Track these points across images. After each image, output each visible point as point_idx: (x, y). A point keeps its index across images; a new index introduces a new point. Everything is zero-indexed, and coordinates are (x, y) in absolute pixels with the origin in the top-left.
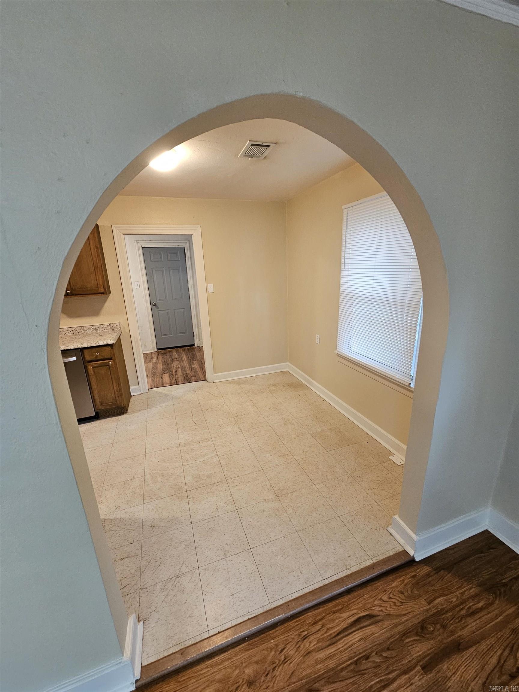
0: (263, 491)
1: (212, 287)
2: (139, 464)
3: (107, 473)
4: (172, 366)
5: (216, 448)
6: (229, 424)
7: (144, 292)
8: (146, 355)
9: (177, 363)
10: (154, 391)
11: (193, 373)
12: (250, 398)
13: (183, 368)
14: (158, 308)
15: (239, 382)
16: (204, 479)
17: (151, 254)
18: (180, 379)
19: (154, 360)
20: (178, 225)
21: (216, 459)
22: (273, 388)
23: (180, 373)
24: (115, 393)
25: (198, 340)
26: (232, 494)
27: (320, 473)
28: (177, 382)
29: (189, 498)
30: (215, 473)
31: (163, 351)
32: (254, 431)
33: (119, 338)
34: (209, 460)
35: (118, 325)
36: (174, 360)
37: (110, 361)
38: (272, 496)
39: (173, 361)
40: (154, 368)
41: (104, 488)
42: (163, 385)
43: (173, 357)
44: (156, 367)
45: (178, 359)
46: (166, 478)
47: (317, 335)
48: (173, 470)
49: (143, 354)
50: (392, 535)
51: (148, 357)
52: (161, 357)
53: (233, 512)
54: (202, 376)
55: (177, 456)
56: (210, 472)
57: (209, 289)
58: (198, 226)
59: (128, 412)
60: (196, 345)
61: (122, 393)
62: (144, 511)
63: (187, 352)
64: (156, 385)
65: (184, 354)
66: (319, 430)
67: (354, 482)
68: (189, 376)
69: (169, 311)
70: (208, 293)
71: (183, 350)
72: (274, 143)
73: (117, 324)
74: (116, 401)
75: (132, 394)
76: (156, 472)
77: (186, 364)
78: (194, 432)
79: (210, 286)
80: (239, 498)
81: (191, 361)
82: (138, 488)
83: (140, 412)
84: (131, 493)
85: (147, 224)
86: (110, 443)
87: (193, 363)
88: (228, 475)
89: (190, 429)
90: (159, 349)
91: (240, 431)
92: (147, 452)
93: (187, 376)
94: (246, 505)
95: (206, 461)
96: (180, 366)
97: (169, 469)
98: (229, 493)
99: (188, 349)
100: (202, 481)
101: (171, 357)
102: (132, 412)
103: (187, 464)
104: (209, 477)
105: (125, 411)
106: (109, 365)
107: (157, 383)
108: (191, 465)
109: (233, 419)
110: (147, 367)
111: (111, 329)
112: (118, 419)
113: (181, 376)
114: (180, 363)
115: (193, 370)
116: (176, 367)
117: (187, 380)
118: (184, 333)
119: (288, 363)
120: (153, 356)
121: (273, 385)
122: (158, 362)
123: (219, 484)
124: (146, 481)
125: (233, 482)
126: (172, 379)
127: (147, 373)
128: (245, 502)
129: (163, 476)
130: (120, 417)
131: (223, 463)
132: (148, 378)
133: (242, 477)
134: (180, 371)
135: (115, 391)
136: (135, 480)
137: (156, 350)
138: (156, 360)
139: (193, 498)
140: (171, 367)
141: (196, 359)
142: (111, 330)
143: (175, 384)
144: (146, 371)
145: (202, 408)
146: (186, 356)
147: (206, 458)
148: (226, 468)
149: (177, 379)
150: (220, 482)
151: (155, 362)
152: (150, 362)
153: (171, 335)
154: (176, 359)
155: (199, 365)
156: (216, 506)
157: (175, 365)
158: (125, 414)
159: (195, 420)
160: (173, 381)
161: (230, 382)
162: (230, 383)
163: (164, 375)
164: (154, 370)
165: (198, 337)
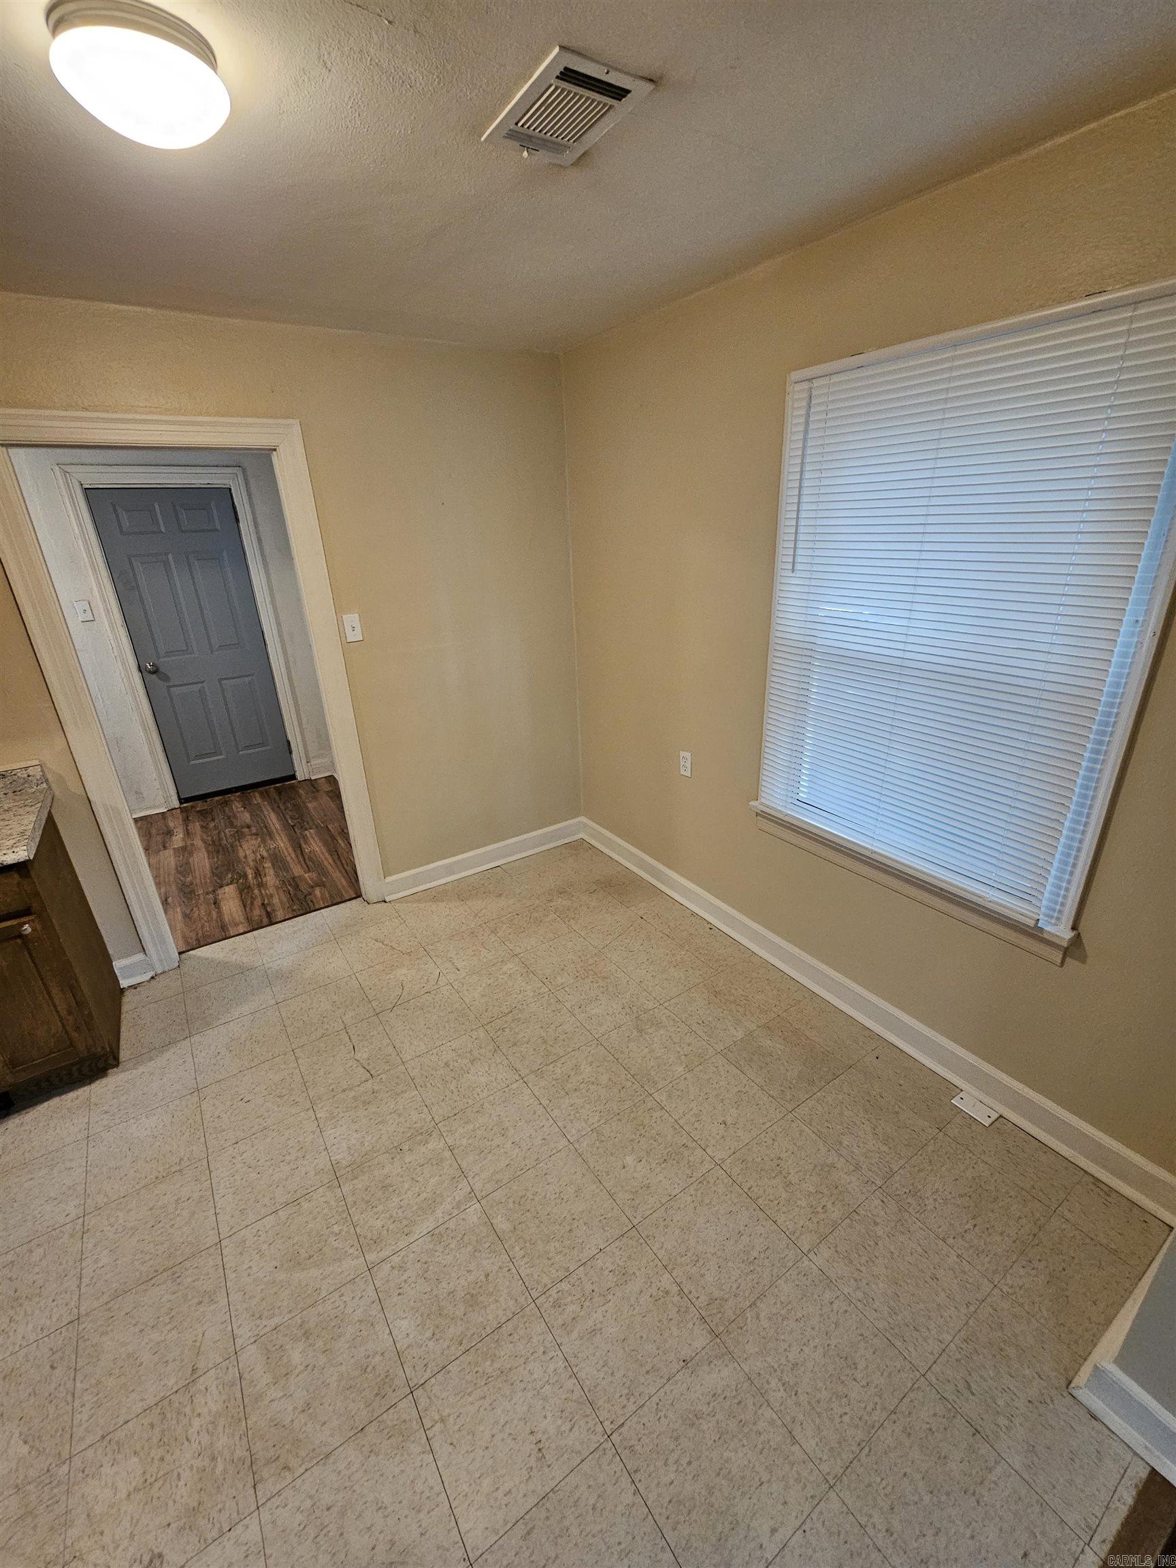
0: (665, 1322)
1: (357, 625)
2: (206, 1300)
3: (79, 1376)
4: (241, 854)
5: (464, 1165)
6: (476, 1053)
7: (112, 630)
8: (144, 824)
9: (255, 842)
10: (199, 958)
11: (314, 875)
12: (511, 946)
13: (278, 860)
14: (166, 678)
15: (463, 892)
16: (459, 1313)
17: (120, 510)
18: (276, 900)
19: (178, 840)
20: (218, 414)
22: (564, 903)
23: (270, 879)
24: (61, 1020)
25: (304, 761)
26: (573, 1361)
27: (803, 1203)
28: (268, 915)
29: (428, 1424)
30: (487, 1276)
31: (200, 805)
32: (558, 1072)
33: (50, 821)
34: (452, 1225)
35: (36, 772)
36: (242, 833)
37: (23, 920)
38: (700, 1339)
39: (239, 835)
40: (184, 869)
41: (77, 1462)
42: (223, 933)
43: (238, 823)
44: (188, 863)
45: (254, 830)
46: (320, 1343)
47: (682, 754)
48: (336, 1295)
49: (136, 820)
50: (1094, 1417)
51: (154, 831)
52: (196, 827)
53: (600, 1452)
54: (344, 882)
55: (336, 1228)
56: (471, 1278)
57: (348, 630)
58: (290, 421)
59: (120, 1061)
60: (300, 776)
61: (90, 1014)
62: (268, 1552)
63: (277, 798)
64: (200, 934)
65: (269, 808)
66: (739, 1035)
67: (906, 1216)
68: (303, 887)
69: (205, 684)
70: (346, 646)
71: (261, 794)
72: (651, 80)
73: (31, 771)
74: (71, 1045)
75: (124, 983)
76: (276, 1320)
77: (282, 842)
78: (372, 1109)
79: (352, 620)
81: (298, 832)
82: (222, 1422)
83: (168, 1055)
84: (198, 1463)
85: (95, 408)
86: (73, 1216)
87: (305, 838)
88: (532, 1276)
89: (355, 1098)
90: (187, 800)
91: (517, 1077)
92: (224, 1230)
93: (297, 887)
94: (631, 1408)
95: (442, 1228)
96: (265, 854)
97: (324, 1294)
98: (561, 1364)
99: (279, 791)
100: (452, 1330)
101: (232, 825)
102: (139, 1059)
103: (383, 1254)
105: (111, 1061)
106: (21, 936)
107: (203, 926)
109: (482, 1034)
110: (158, 869)
111: (10, 791)
112: (89, 1099)
113: (277, 888)
114: (263, 841)
115: (310, 864)
116: (252, 855)
117: (302, 905)
118: (262, 744)
119: (582, 819)
120: (171, 825)
121: (562, 892)
122: (193, 845)
123: (516, 1328)
124: (246, 1375)
125: (557, 1304)
126: (252, 903)
127: (163, 890)
128: (623, 1393)
129: (307, 1335)
130: (93, 1086)
131: (502, 1225)
132: (171, 912)
133: (581, 1272)
134: (272, 872)
135: (63, 1013)
136: (201, 1384)
137: (176, 804)
138: (184, 839)
139: (442, 1420)
140: (240, 862)
141: (311, 823)
142: (10, 795)
143: (265, 921)
144: (158, 884)
145: (374, 1004)
146: (277, 813)
147: (439, 1213)
148: (517, 1248)
149: (266, 902)
150: (514, 1314)
151: (181, 844)
152: (165, 848)
153: (221, 754)
154: (249, 827)
155: (326, 844)
156: (533, 1439)
157: (249, 849)
158: (110, 1071)
159: (362, 1055)
160: (257, 912)
161: (437, 896)
162: (435, 899)
163: (220, 891)
164: (184, 876)
165: (303, 755)
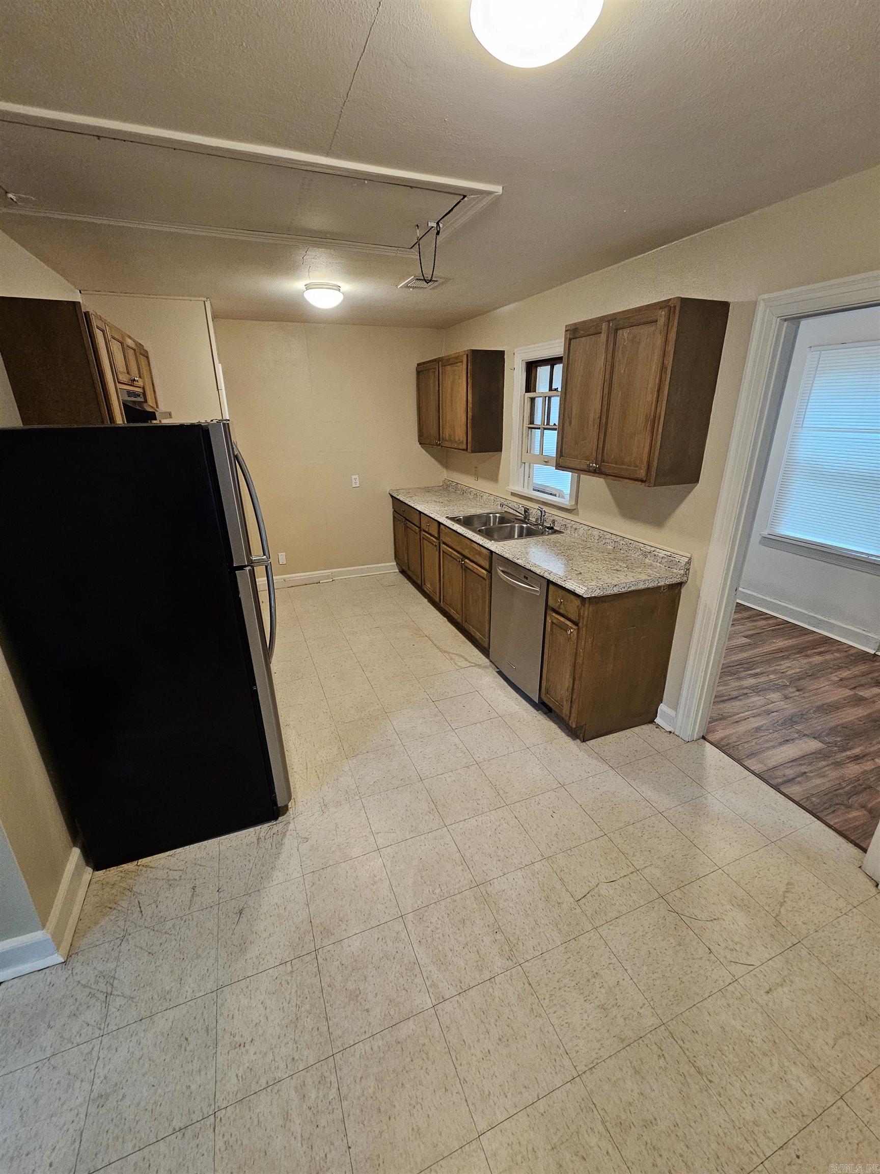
5: (472, 993)
6: (616, 1012)
16: (350, 985)
21: (424, 1001)
26: (277, 1087)
30: (368, 1011)
32: (593, 1141)
34: (418, 980)
37: (573, 626)
55: (438, 890)
56: (371, 996)
59: (588, 742)
75: (657, 721)
78: (541, 905)
80: (254, 1117)
88: (353, 1055)
89: (553, 889)
91: (581, 1068)
94: (220, 1144)
104: (355, 996)
105: (587, 737)
106: (568, 634)
108: (403, 934)
128: (232, 1140)
133: (338, 1115)
158: (579, 740)
159: (604, 889)
